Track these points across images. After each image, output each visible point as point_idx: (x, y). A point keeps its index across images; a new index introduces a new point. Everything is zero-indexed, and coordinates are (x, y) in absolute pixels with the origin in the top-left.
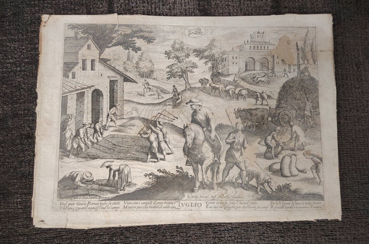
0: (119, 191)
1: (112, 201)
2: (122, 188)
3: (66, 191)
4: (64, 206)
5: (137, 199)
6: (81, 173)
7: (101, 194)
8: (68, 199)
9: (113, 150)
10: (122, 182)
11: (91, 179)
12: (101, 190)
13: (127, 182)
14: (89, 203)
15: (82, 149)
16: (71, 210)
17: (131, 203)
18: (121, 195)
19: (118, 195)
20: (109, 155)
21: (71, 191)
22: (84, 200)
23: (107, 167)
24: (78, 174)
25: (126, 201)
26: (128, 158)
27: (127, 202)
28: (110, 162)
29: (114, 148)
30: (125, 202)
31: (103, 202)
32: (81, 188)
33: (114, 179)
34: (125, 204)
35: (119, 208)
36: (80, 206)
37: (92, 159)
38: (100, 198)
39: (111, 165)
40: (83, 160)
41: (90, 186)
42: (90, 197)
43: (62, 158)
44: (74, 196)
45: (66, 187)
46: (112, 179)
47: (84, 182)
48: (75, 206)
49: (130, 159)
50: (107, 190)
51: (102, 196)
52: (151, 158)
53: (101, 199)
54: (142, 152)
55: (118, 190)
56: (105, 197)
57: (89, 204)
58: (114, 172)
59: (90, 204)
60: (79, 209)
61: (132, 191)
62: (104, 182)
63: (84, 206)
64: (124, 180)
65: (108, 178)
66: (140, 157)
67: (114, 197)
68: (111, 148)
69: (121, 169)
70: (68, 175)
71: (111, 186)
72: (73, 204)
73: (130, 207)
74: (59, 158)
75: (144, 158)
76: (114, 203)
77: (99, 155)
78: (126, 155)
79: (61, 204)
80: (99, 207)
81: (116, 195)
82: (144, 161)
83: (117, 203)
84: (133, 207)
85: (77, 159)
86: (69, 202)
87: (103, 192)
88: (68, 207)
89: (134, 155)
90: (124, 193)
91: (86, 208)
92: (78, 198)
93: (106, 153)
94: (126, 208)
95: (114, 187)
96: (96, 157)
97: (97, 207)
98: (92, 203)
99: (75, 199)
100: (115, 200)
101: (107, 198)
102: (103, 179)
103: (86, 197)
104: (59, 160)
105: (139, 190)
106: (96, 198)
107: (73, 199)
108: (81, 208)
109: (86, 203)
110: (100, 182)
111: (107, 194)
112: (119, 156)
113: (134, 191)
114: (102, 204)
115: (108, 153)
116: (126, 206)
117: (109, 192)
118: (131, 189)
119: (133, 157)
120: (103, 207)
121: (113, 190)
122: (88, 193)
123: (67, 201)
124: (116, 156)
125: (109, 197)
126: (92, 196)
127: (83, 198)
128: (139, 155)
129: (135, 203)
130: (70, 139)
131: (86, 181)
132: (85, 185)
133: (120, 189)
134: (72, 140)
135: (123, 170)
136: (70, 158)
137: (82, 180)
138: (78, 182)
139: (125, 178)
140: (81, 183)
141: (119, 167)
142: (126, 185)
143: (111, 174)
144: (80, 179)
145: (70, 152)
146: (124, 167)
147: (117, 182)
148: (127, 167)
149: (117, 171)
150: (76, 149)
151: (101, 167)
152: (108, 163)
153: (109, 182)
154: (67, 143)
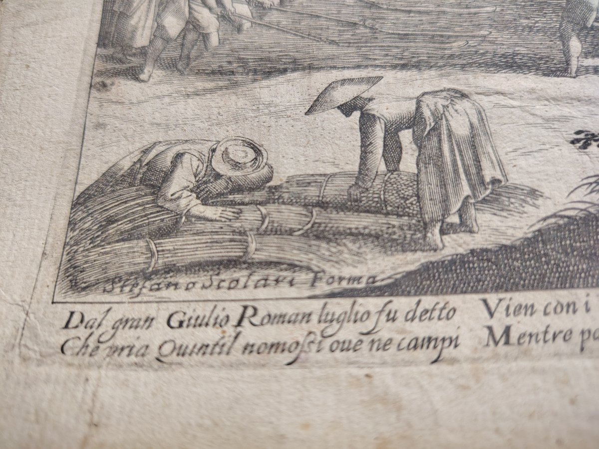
0: (434, 235)
1: (396, 300)
2: (454, 219)
3: (108, 248)
4: (89, 331)
5: (566, 282)
6: (198, 147)
7: (323, 258)
8: (117, 290)
9: (368, 31)
10: (443, 185)
11: (254, 176)
12: (318, 234)
13: (478, 181)
14: (250, 312)
15: (205, 37)
16: (133, 358)
17: (529, 309)
18: (453, 262)
20: (351, 50)
21: (142, 243)
22: (211, 294)
23: (347, 109)
24: (182, 154)
25: (492, 298)
26: (456, 61)
27: (504, 304)
28: (361, 80)
29: (374, 19)
30: (485, 301)
31: (339, 306)
32: (199, 226)
33: (396, 170)
34: (491, 315)
35: (454, 342)
36: (189, 337)
37: (259, 77)
38: (315, 280)
39: (366, 95)
40: (210, 85)
41: (250, 216)
42: (255, 278)
43: (104, 85)
44: (155, 272)
45: (112, 230)
46: (383, 167)
47: (214, 192)
48: (158, 334)
50: (356, 235)
51: (327, 267)
52: (586, 54)
53: (323, 287)
54: (530, 27)
55: (425, 227)
56: (347, 272)
57: (245, 323)
58: (392, 132)
59: (256, 320)
60: (181, 351)
61: (520, 234)
62: (333, 191)
63: (210, 335)
64: (456, 171)
65: (354, 167)
66: (523, 50)
67: (409, 274)
68: (355, 19)
69: (427, 113)
70: (126, 164)
71: (378, 209)
72: (146, 321)
73: (534, 338)
74: (91, 86)
75: (548, 57)
76: (418, 314)
77: (297, 55)
78: (445, 49)
79: (71, 325)
80: (317, 342)
81: (423, 261)
82: (552, 71)
83: (433, 309)
84: (550, 336)
85: (178, 84)
86: (119, 312)
87: (335, 247)
88: (110, 344)
89: (490, 42)
90: (471, 247)
91: (225, 349)
92: (176, 289)
93: (330, 43)
94: (507, 343)
95: (398, 215)
96: (278, 66)
97: (301, 340)
98: (265, 313)
99: (158, 289)
100: (421, 291)
101: (364, 280)
102: (325, 175)
103: (226, 275)
104: (89, 97)
105: (561, 222)
106: (293, 280)
107: (147, 295)
108: (196, 350)
109: (228, 317)
110: (312, 189)
111: (361, 259)
112: (405, 54)
113: (534, 232)
114: (334, 323)
115: (341, 45)
116: (498, 332)
117: (371, 245)
118: (511, 224)
119: (482, 51)
120: (341, 336)
121: (394, 233)
122: (241, 257)
123: (107, 306)
124: (387, 55)
125: (374, 277)
126: (266, 272)
127: (207, 284)
128: (516, 45)
129: (554, 304)
130: (149, 5)
131: (230, 186)
132: (224, 209)
133: (439, 224)
134: (157, 8)
135: (438, 118)
136: (143, 81)
137: (205, 183)
138: (179, 198)
139: (462, 160)
140: (199, 202)
141: (414, 108)
142: (472, 201)
143: (371, 143)
144: (193, 180)
145: (146, 56)
146: (446, 103)
147: (418, 184)
148: (462, 105)
149: (407, 128)
150: (176, 40)
151: (308, 111)
152: (346, 86)
153: (367, 189)
154: (133, 22)
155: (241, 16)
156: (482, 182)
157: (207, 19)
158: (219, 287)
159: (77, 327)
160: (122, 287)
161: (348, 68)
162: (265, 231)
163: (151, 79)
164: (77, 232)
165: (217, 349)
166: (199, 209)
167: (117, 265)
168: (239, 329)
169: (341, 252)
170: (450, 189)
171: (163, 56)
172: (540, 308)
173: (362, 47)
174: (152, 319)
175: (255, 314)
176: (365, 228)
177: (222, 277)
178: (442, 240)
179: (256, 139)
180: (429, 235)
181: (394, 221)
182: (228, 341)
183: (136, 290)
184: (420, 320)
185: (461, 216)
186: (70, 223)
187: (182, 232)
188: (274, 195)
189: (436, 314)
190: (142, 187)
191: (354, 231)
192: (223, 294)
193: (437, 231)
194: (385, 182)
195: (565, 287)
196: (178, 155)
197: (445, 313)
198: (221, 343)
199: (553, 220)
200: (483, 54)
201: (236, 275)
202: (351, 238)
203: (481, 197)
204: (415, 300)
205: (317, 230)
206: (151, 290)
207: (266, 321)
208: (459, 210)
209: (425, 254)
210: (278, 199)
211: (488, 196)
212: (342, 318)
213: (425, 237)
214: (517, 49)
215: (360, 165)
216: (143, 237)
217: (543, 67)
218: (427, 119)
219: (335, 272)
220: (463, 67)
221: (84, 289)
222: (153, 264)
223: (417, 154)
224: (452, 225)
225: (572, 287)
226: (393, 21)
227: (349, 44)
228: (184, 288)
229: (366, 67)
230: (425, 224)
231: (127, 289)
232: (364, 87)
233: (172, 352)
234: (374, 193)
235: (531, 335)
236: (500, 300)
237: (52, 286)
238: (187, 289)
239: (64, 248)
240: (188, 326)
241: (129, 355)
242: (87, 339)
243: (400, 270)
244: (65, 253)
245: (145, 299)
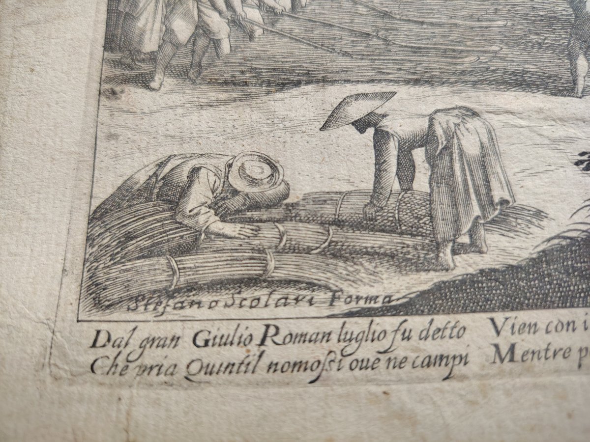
0: (446, 255)
1: (411, 319)
2: (465, 239)
3: (129, 265)
4: (116, 351)
5: (566, 302)
6: (214, 161)
7: (341, 278)
8: (142, 308)
9: (381, 42)
10: (455, 204)
11: (272, 192)
12: (335, 252)
13: (487, 202)
14: (272, 331)
15: (217, 44)
16: (162, 377)
17: (533, 328)
18: (463, 282)
19: (446, 277)
20: (365, 63)
21: (163, 260)
22: (233, 313)
23: (361, 125)
24: (199, 169)
25: (499, 317)
26: (467, 78)
27: (510, 323)
28: (375, 96)
29: (387, 30)
30: (492, 320)
31: (358, 325)
32: (219, 243)
33: (410, 189)
34: (498, 333)
35: (464, 360)
36: (215, 356)
37: (273, 89)
38: (334, 299)
39: (379, 111)
40: (224, 96)
41: (269, 234)
42: (276, 296)
43: (114, 93)
44: (178, 290)
46: (396, 186)
47: (233, 208)
48: (185, 353)
49: (481, 82)
50: (372, 254)
51: (344, 286)
53: (341, 307)
54: (540, 44)
55: (438, 247)
56: (364, 291)
57: (268, 341)
58: (406, 150)
59: (278, 339)
60: (209, 370)
61: (525, 255)
62: (351, 209)
63: (235, 354)
64: (467, 191)
65: (368, 185)
66: (532, 68)
67: (423, 293)
68: (369, 30)
69: (439, 131)
70: (142, 178)
71: (393, 228)
72: (172, 340)
73: (536, 355)
74: (100, 93)
75: (556, 76)
76: (431, 333)
77: (311, 67)
78: (457, 64)
79: (98, 344)
80: (337, 361)
81: (436, 280)
82: (559, 90)
83: (445, 328)
84: (550, 353)
85: (190, 94)
86: (145, 331)
87: (352, 266)
88: (138, 363)
89: (501, 58)
90: (481, 267)
91: (251, 367)
92: (199, 307)
93: (343, 55)
94: (512, 360)
95: (413, 235)
96: (292, 78)
97: (322, 359)
98: (288, 333)
99: (182, 308)
100: (434, 310)
101: (380, 299)
102: (340, 193)
103: (248, 293)
104: (99, 105)
105: (564, 243)
106: (312, 298)
107: (171, 313)
108: (223, 369)
109: (251, 335)
110: (328, 206)
111: (377, 278)
112: (418, 69)
113: (539, 252)
114: (353, 342)
115: (354, 56)
116: (504, 350)
117: (386, 265)
118: (517, 245)
119: (492, 68)
120: (359, 355)
121: (409, 253)
122: (261, 275)
123: (133, 325)
124: (400, 69)
125: (390, 297)
126: (286, 291)
127: (230, 302)
128: (526, 62)
129: (555, 322)
130: (156, 6)
131: (248, 203)
132: (242, 226)
133: (451, 244)
134: (165, 10)
135: (450, 136)
136: (154, 90)
137: (223, 199)
138: (197, 214)
139: (473, 180)
140: (217, 218)
141: (426, 125)
142: (482, 221)
143: (385, 161)
144: (211, 196)
145: (155, 62)
146: (458, 121)
147: (430, 204)
148: (473, 124)
149: (420, 146)
150: (186, 46)
151: (323, 126)
152: (360, 101)
153: (382, 208)
154: (140, 24)
155: (252, 22)
156: (492, 203)
157: (218, 23)
158: (241, 306)
159: (104, 346)
160: (146, 305)
161: (362, 82)
162: (284, 249)
163: (162, 88)
164: (96, 248)
165: (243, 368)
166: (218, 226)
167: (139, 282)
168: (263, 348)
169: (357, 271)
170: (461, 209)
171: (174, 62)
172: (542, 326)
173: (375, 59)
174: (178, 338)
175: (277, 334)
176: (380, 248)
177: (244, 295)
178: (453, 260)
179: (272, 155)
180: (441, 255)
181: (409, 241)
182: (253, 359)
183: (160, 309)
184: (433, 339)
185: (471, 237)
186: (88, 239)
187: (202, 249)
188: (291, 213)
189: (447, 332)
190: (160, 202)
191: (369, 250)
192: (245, 312)
193: (448, 250)
194: (399, 201)
195: (566, 307)
196: (194, 169)
197: (456, 331)
198: (246, 362)
199: (556, 241)
200: (494, 71)
201: (257, 294)
202: (368, 257)
203: (491, 217)
204: (428, 318)
205: (334, 249)
206: (175, 308)
207: (288, 340)
208: (470, 231)
209: (437, 274)
210: (295, 217)
211: (496, 217)
212: (360, 337)
213: (438, 256)
214: (527, 66)
215: (375, 183)
216: (164, 254)
217: (551, 86)
218: (439, 137)
219: (353, 292)
220: (475, 84)
221: (108, 307)
222: (175, 281)
223: (429, 173)
224: (462, 245)
225: (572, 306)
226: (406, 33)
227: (363, 57)
228: (207, 306)
229: (380, 81)
230: (438, 244)
231: (151, 307)
232: (378, 103)
233: (200, 371)
234: (388, 212)
235: (533, 353)
236: (507, 319)
237: (76, 304)
238: (210, 308)
239: (84, 265)
240: (213, 345)
241: (158, 374)
242: (116, 358)
243: (414, 290)
244: (86, 270)
245: (170, 317)
